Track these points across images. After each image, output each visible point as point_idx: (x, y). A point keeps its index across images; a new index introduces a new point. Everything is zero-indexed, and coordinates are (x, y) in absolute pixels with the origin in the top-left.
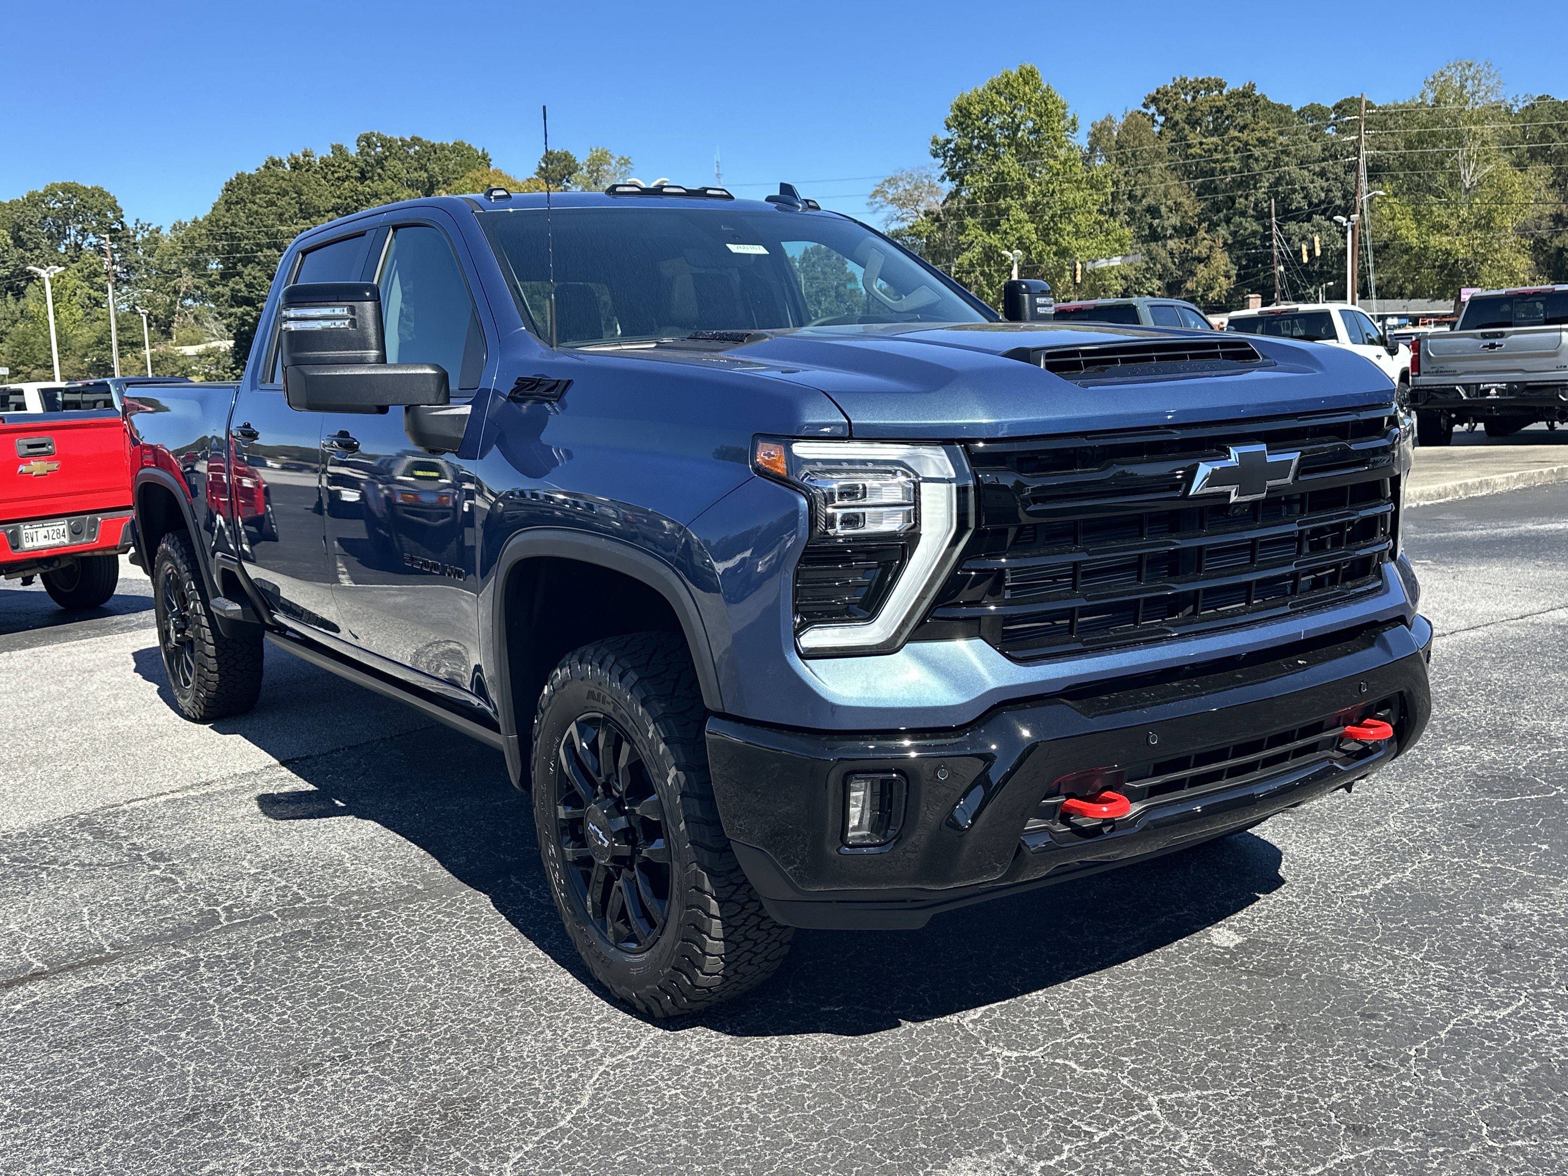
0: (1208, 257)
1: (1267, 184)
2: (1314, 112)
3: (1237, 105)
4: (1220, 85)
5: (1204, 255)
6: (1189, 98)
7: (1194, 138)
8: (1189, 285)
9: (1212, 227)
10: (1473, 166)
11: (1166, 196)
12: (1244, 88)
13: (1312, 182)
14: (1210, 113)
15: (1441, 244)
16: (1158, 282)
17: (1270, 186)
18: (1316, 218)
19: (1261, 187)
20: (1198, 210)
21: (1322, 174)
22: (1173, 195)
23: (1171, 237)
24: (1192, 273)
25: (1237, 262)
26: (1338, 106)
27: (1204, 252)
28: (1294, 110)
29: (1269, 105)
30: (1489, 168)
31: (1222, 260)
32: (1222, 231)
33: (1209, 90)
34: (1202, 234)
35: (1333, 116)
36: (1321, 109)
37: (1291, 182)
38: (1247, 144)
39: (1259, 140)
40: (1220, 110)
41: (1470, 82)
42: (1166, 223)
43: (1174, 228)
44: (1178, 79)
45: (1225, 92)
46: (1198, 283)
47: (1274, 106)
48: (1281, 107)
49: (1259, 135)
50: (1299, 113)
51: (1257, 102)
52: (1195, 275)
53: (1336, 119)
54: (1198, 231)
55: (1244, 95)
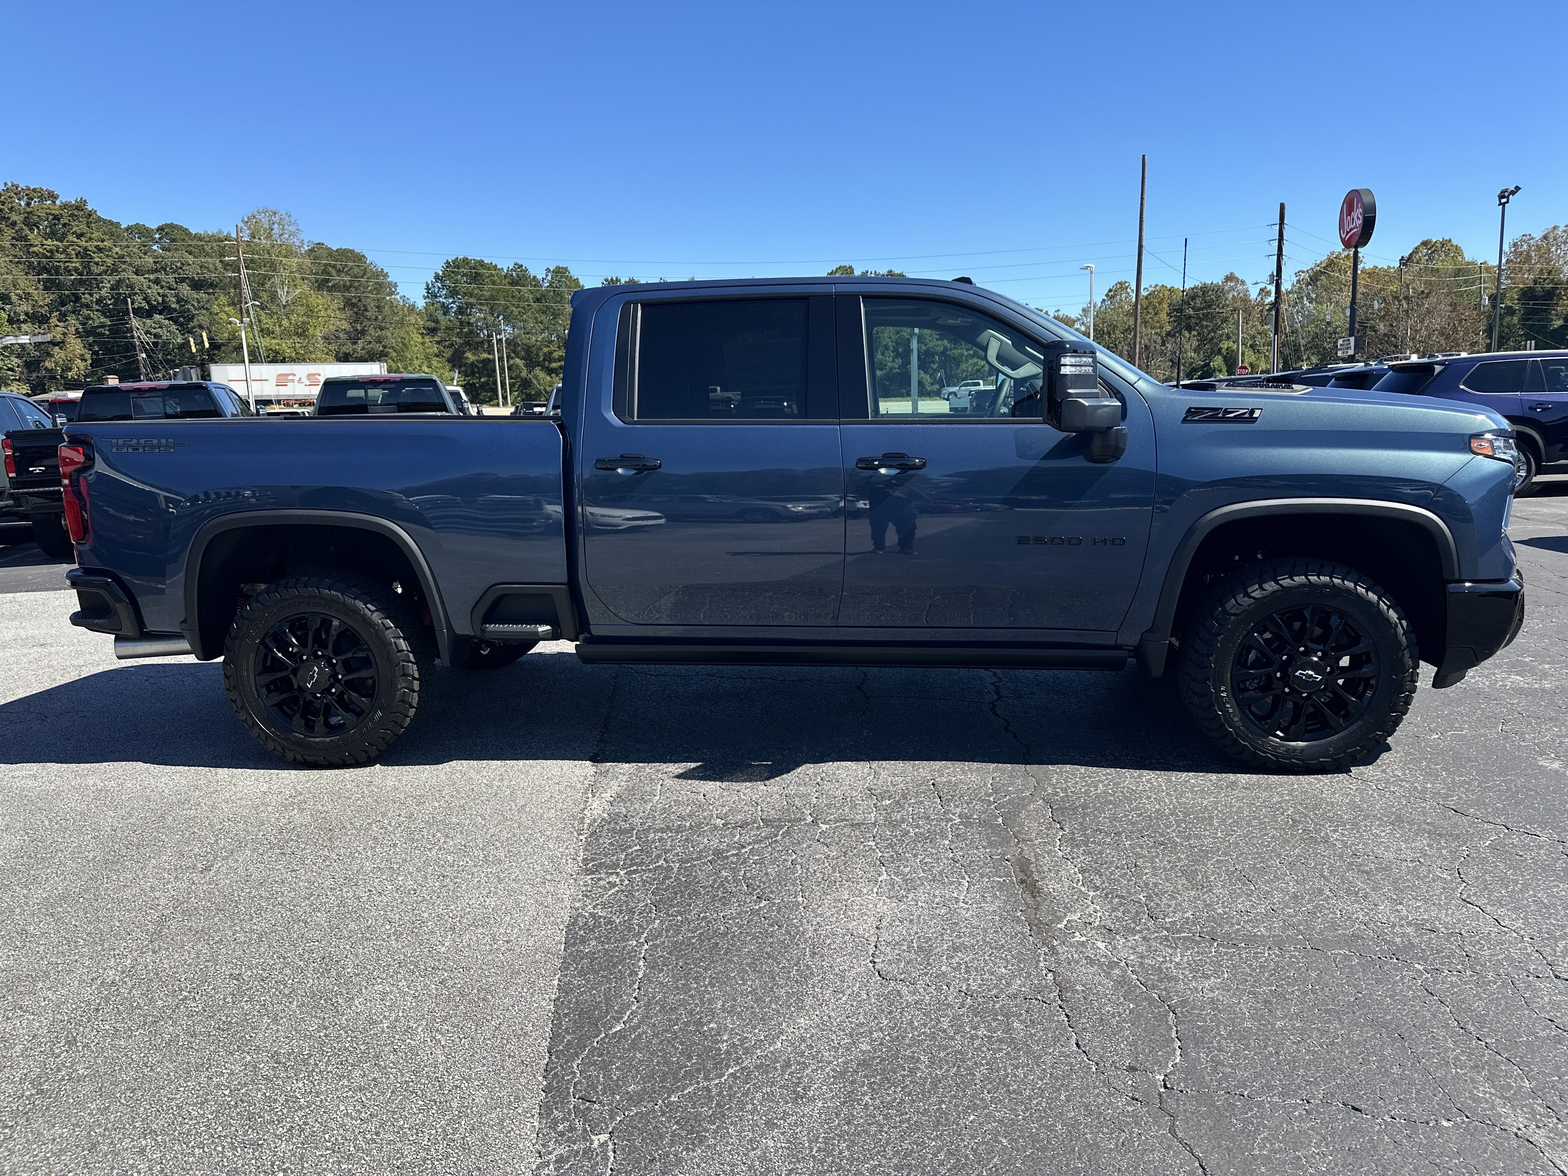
0: (63, 342)
1: (108, 285)
2: (139, 230)
3: (72, 215)
4: (53, 197)
5: (59, 340)
6: (23, 203)
7: (34, 236)
8: (49, 364)
9: (63, 317)
10: (286, 289)
11: (14, 286)
12: (76, 201)
13: (149, 288)
14: (47, 220)
15: (271, 344)
16: (16, 360)
17: (112, 289)
18: (157, 317)
19: (103, 287)
20: (47, 301)
21: (157, 282)
22: (22, 285)
23: (25, 321)
24: (50, 355)
25: (90, 347)
26: (160, 229)
27: (59, 338)
28: (123, 227)
29: (99, 219)
30: (298, 291)
31: (76, 346)
32: (72, 320)
33: (42, 198)
34: (54, 321)
35: (157, 236)
36: (147, 229)
37: (131, 286)
38: (86, 249)
39: (97, 247)
40: (56, 218)
41: (276, 226)
42: (18, 309)
43: (27, 314)
44: (10, 184)
45: (58, 203)
46: (56, 363)
47: (104, 221)
48: (111, 223)
49: (96, 243)
50: (127, 229)
51: (90, 215)
52: (52, 356)
53: (160, 239)
54: (49, 318)
55: (78, 208)
